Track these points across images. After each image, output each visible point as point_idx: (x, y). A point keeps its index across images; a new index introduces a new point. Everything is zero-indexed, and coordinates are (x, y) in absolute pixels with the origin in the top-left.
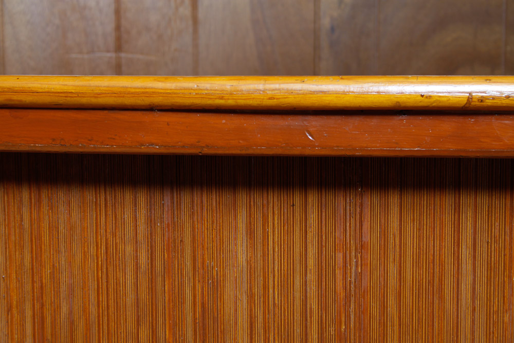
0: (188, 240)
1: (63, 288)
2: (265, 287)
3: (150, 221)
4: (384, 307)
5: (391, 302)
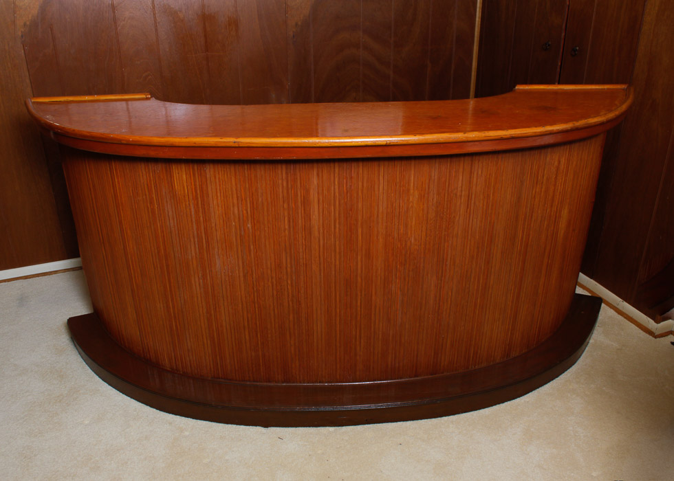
0: (299, 178)
1: (259, 194)
2: (323, 190)
3: (287, 173)
4: (358, 194)
5: (360, 194)
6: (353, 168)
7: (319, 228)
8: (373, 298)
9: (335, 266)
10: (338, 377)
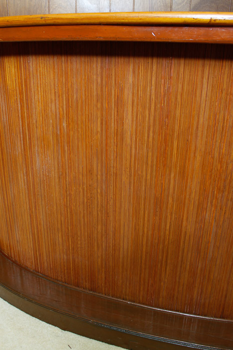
0: (113, 74)
1: (75, 90)
2: (138, 91)
3: (102, 68)
4: (176, 98)
5: (179, 97)
6: (173, 65)
7: (131, 135)
8: (184, 223)
9: (146, 180)
10: (141, 298)
